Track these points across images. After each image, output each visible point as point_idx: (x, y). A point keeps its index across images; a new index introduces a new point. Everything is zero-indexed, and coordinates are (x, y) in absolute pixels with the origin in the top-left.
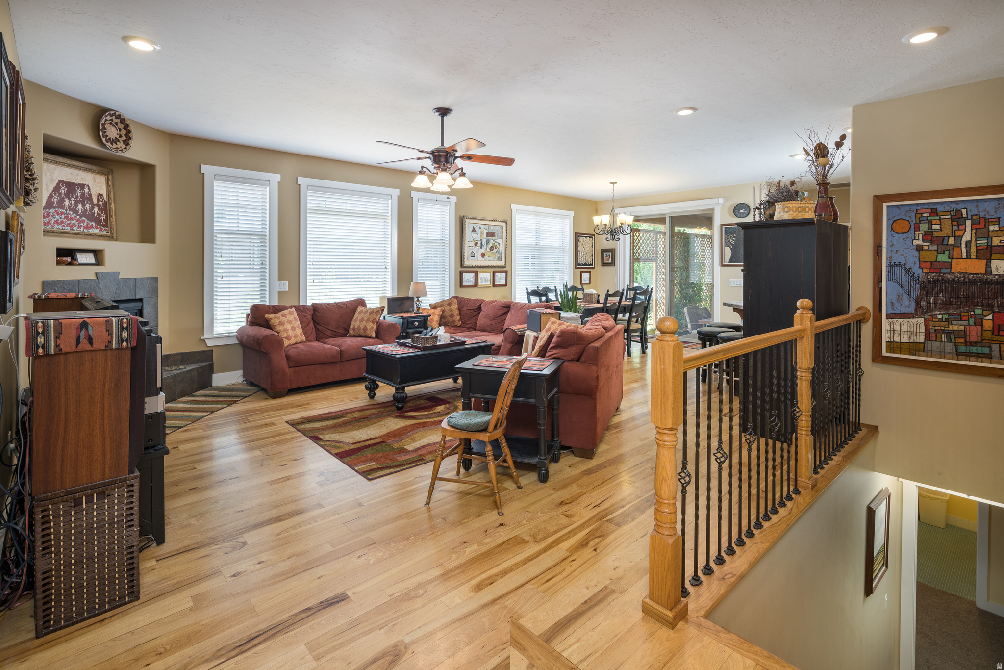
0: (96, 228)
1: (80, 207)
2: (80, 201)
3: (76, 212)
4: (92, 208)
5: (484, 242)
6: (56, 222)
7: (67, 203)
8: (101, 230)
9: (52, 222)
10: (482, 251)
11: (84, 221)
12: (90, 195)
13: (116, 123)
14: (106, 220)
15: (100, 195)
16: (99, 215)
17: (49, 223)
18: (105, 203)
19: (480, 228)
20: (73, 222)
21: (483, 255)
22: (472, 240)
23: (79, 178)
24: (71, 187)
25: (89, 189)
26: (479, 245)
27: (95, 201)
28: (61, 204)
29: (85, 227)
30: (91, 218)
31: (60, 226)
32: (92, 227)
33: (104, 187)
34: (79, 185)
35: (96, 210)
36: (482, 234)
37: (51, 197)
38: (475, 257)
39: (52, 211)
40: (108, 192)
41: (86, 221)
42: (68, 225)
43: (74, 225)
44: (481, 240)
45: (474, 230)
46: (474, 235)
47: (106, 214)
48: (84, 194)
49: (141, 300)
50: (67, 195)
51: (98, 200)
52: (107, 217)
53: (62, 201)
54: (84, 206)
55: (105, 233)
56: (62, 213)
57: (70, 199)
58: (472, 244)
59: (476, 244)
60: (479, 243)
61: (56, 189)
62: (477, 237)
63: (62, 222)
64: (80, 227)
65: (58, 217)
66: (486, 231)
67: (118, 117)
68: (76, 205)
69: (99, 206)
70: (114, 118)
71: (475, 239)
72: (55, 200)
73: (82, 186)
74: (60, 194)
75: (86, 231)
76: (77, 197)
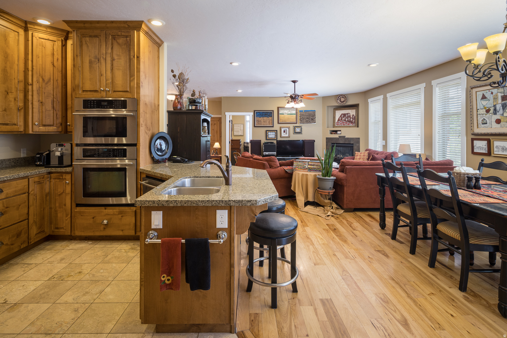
0: (351, 124)
1: (347, 119)
2: (347, 118)
3: (345, 121)
4: (350, 119)
5: (499, 107)
6: (340, 124)
7: (343, 119)
8: (353, 124)
9: (339, 124)
10: (498, 117)
11: (347, 123)
12: (350, 116)
13: (344, 97)
14: (354, 122)
15: (353, 115)
16: (352, 120)
17: (338, 124)
18: (354, 117)
19: (492, 93)
20: (344, 123)
21: (498, 121)
22: (482, 107)
23: (347, 112)
24: (345, 115)
25: (350, 114)
26: (492, 111)
27: (351, 117)
28: (342, 120)
29: (348, 124)
30: (350, 121)
31: (341, 125)
32: (350, 124)
33: (355, 113)
34: (347, 114)
35: (351, 119)
36: (495, 99)
37: (339, 118)
38: (488, 125)
39: (339, 121)
40: (356, 114)
41: (348, 123)
42: (343, 124)
43: (345, 124)
44: (495, 106)
45: (484, 97)
46: (484, 103)
47: (355, 120)
48: (348, 116)
49: (353, 144)
50: (343, 117)
51: (352, 116)
52: (355, 121)
53: (342, 118)
54: (348, 119)
55: (354, 125)
56: (342, 122)
57: (344, 118)
58: (484, 111)
59: (488, 111)
60: (492, 109)
61: (341, 116)
62: (488, 104)
63: (342, 124)
64: (346, 124)
65: (341, 123)
66: (500, 95)
67: (343, 95)
68: (346, 119)
69: (352, 118)
70: (342, 96)
71: (486, 106)
72: (340, 119)
73: (348, 114)
74: (342, 117)
75: (348, 125)
76: (346, 117)
